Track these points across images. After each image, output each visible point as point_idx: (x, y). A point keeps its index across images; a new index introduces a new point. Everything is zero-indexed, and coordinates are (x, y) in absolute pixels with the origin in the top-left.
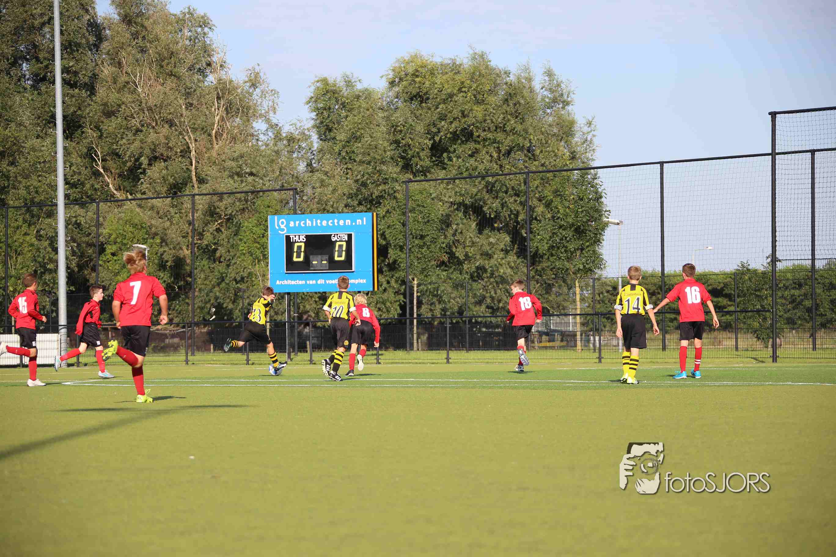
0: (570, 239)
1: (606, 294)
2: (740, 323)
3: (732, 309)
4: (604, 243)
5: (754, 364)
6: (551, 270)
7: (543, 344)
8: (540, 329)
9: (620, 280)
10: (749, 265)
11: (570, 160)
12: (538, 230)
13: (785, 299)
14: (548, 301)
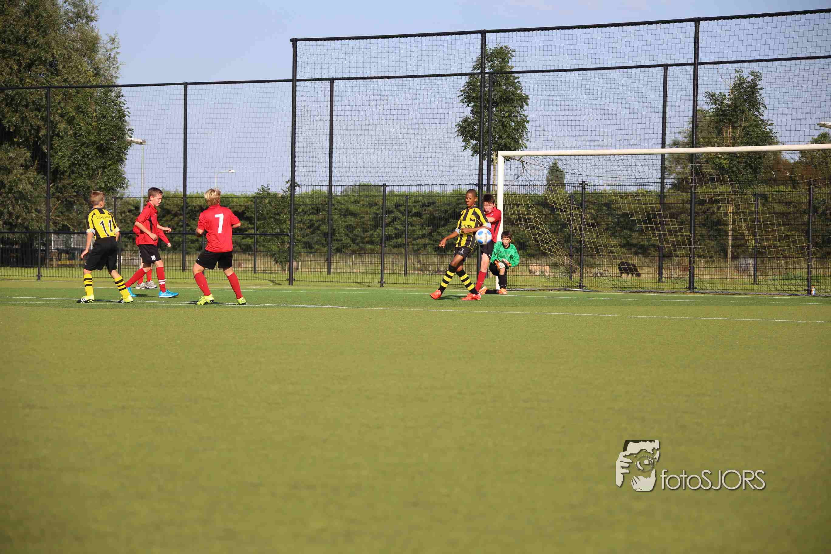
0: (93, 157)
1: (128, 214)
2: (260, 246)
3: (252, 231)
4: (127, 162)
5: (272, 286)
6: (73, 187)
7: (62, 262)
8: (60, 247)
9: (142, 200)
10: (269, 189)
11: (93, 76)
12: (59, 146)
13: (304, 224)
14: (69, 219)
